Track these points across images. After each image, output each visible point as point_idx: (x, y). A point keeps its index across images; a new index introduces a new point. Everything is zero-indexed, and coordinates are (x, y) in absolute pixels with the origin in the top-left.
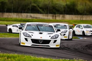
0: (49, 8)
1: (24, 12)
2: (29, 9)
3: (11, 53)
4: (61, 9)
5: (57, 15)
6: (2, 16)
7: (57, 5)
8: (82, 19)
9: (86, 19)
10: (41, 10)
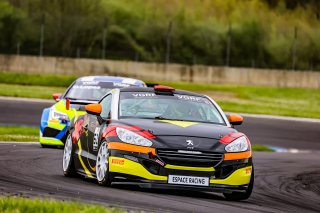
0: (168, 41)
1: (83, 56)
2: (99, 43)
3: (36, 195)
4: (211, 47)
5: (196, 68)
6: (5, 67)
7: (197, 34)
8: (282, 84)
9: (298, 85)
10: (140, 49)
